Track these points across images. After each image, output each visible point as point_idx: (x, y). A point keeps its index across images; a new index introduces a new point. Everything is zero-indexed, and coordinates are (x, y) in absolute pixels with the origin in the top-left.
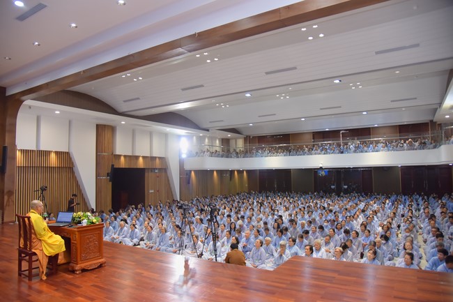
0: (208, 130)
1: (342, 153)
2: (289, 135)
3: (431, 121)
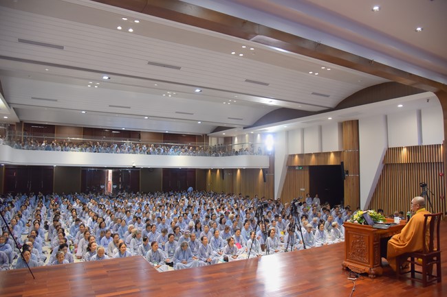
3: (206, 135)
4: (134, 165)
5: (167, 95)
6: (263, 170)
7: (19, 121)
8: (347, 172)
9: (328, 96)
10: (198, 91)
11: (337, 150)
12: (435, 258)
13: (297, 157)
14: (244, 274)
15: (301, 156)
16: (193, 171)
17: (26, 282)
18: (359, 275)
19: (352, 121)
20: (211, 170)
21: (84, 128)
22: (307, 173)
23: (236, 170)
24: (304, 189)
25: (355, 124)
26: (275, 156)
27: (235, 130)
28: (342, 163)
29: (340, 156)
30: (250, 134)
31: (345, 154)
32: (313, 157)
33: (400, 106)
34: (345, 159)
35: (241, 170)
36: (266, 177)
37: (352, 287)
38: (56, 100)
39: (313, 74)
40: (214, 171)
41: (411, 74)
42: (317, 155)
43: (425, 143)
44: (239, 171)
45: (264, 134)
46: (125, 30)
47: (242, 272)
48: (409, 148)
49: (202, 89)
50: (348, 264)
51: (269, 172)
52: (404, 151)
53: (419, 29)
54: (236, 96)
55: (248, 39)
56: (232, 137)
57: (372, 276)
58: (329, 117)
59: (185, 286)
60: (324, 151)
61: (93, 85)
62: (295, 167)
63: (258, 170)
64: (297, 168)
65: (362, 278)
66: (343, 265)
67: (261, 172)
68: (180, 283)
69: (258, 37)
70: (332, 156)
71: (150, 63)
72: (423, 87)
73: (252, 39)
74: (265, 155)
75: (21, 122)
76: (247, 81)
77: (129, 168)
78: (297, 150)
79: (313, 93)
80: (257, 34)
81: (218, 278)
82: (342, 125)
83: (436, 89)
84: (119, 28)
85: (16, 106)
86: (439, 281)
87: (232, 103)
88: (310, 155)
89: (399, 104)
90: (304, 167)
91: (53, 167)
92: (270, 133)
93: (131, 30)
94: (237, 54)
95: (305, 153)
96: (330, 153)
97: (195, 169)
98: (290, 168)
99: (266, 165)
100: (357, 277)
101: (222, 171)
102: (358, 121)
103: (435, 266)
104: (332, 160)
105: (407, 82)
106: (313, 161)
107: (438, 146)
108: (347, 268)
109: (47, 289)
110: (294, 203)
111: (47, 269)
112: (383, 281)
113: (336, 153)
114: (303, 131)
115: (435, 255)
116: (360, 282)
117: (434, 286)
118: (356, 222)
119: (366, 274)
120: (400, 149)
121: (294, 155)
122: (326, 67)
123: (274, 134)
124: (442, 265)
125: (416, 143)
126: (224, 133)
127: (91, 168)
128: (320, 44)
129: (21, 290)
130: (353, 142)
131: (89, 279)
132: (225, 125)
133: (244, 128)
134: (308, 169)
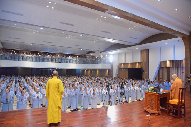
3: (84, 55)
4: (53, 67)
5: (68, 37)
6: (108, 70)
7: (3, 48)
8: (144, 71)
9: (136, 39)
10: (81, 35)
11: (140, 62)
12: (183, 107)
13: (123, 64)
14: (102, 114)
15: (124, 64)
17: (5, 117)
18: (151, 114)
19: (146, 50)
20: (86, 70)
21: (32, 51)
22: (127, 72)
23: (97, 70)
25: (147, 51)
26: (114, 64)
27: (97, 53)
28: (142, 67)
29: (141, 64)
30: (103, 55)
31: (143, 63)
32: (130, 65)
33: (167, 43)
34: (143, 66)
35: (99, 70)
36: (110, 73)
37: (148, 119)
38: (19, 39)
39: (131, 29)
40: (87, 70)
41: (172, 29)
42: (131, 64)
43: (176, 59)
44: (98, 70)
45: (109, 55)
46: (50, 7)
47: (101, 113)
48: (170, 61)
49: (84, 35)
50: (146, 109)
51: (111, 71)
52: (168, 62)
53: (176, 10)
54: (98, 38)
55: (104, 12)
56: (95, 56)
57: (157, 114)
58: (137, 48)
59: (76, 119)
60: (134, 62)
61: (36, 32)
62: (122, 69)
63: (106, 70)
64: (123, 69)
65: (152, 115)
66: (144, 110)
67: (107, 71)
68: (74, 118)
69: (109, 11)
70: (138, 64)
71: (61, 23)
72: (177, 35)
73: (106, 12)
74: (109, 63)
75: (4, 48)
76: (102, 31)
77: (51, 69)
78: (123, 62)
79: (130, 37)
80: (108, 10)
81: (91, 115)
82: (142, 51)
83: (182, 36)
84: (48, 7)
85: (2, 41)
86: (185, 116)
87: (96, 41)
88: (128, 64)
89: (166, 42)
90: (125, 69)
91: (18, 68)
92: (111, 54)
93: (53, 8)
94: (99, 20)
95: (126, 63)
96: (136, 63)
98: (120, 69)
99: (110, 68)
100: (150, 115)
101: (91, 70)
102: (148, 49)
103: (183, 110)
104: (137, 66)
105: (170, 33)
106: (129, 66)
107: (182, 60)
108: (146, 111)
109: (15, 121)
110: (122, 84)
111: (15, 111)
112: (161, 117)
113: (139, 63)
114: (125, 53)
115: (183, 105)
116: (152, 117)
117: (182, 118)
118: (150, 91)
119: (154, 114)
120: (166, 61)
121: (121, 64)
122: (136, 26)
123: (113, 55)
124: (186, 109)
125: (173, 59)
126: (92, 54)
127: (35, 68)
128: (135, 15)
129: (3, 121)
130: (146, 58)
131: (34, 116)
132: (92, 51)
133: (101, 52)
134: (127, 70)
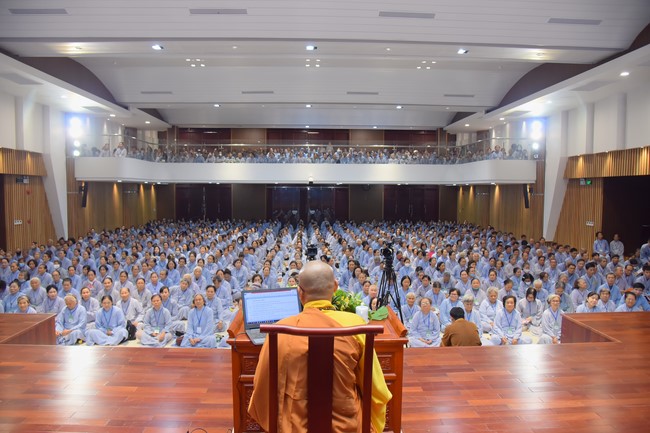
0: (126, 108)
1: (338, 162)
2: (229, 129)
3: (441, 129)
6: (530, 186)
7: (170, 127)
13: (581, 160)
15: (588, 158)
16: (435, 188)
22: (599, 191)
23: (494, 187)
24: (593, 223)
26: (546, 160)
32: (609, 160)
35: (501, 187)
36: (530, 199)
40: (466, 189)
42: (617, 154)
44: (497, 189)
56: (488, 131)
60: (629, 147)
61: (196, 64)
62: (578, 180)
63: (524, 187)
64: (582, 183)
70: (645, 155)
71: (194, 12)
75: (173, 127)
78: (580, 148)
88: (603, 155)
90: (593, 180)
95: (595, 152)
96: (640, 150)
97: (437, 186)
98: (571, 183)
104: (644, 166)
106: (608, 169)
114: (592, 108)
121: (575, 159)
133: (487, 112)
134: (601, 183)
